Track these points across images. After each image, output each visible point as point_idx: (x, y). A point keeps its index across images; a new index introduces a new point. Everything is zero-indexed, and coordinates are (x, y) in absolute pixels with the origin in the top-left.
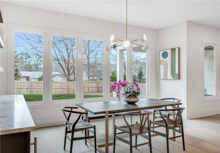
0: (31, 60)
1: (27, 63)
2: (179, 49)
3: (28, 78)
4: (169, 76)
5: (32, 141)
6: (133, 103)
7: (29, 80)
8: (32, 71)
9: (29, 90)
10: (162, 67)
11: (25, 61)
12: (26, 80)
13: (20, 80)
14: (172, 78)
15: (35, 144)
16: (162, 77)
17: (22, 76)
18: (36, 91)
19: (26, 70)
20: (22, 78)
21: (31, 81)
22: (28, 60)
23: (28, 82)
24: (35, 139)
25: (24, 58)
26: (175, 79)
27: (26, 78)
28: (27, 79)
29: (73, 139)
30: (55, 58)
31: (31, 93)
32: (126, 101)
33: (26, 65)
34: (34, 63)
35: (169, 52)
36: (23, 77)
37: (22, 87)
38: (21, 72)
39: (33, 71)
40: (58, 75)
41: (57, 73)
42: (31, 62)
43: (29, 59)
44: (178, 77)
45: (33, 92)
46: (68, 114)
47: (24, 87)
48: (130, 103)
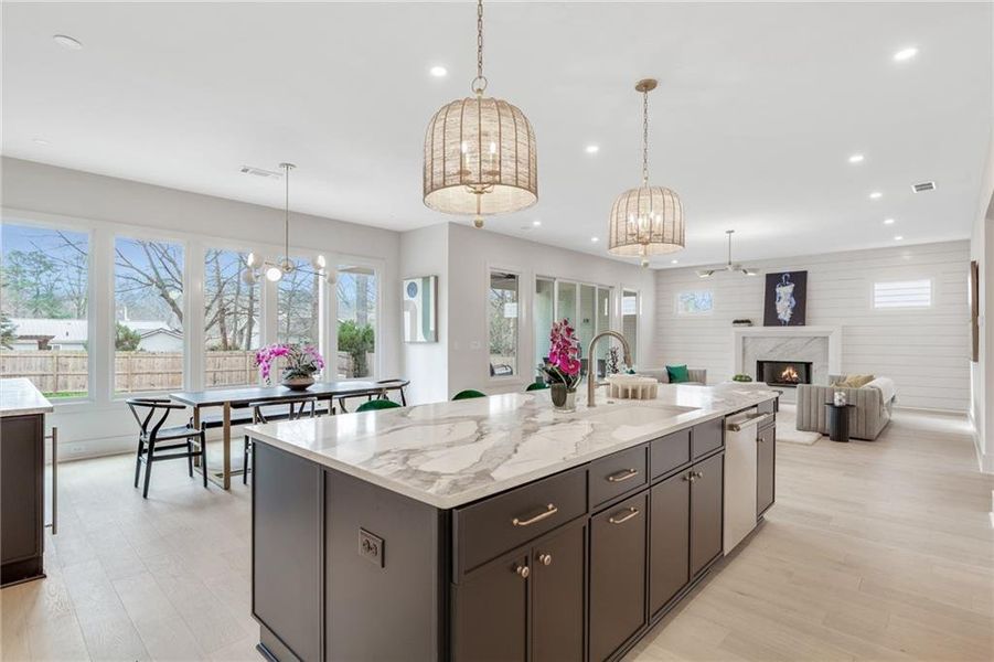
0: (57, 280)
1: (43, 290)
2: (436, 278)
3: (43, 343)
4: (420, 337)
5: (48, 432)
6: (302, 388)
7: (50, 348)
8: (62, 318)
9: (50, 380)
10: (407, 315)
11: (33, 279)
12: (37, 347)
13: (11, 349)
14: (424, 340)
15: (54, 437)
16: (408, 338)
17: (18, 333)
18: (76, 383)
19: (36, 314)
20: (20, 341)
21: (56, 351)
22: (43, 277)
23: (43, 353)
24: (54, 429)
25: (25, 271)
26: (429, 342)
27: (36, 341)
28: (40, 343)
29: (151, 459)
30: (149, 279)
31: (57, 389)
32: (288, 386)
33: (37, 296)
34: (69, 288)
35: (419, 282)
36: (21, 337)
37: (20, 370)
38: (15, 321)
39: (68, 317)
40: (165, 332)
41: (163, 325)
42: (58, 284)
43: (50, 276)
44: (433, 339)
45: (66, 386)
46: (143, 412)
47: (30, 372)
48: (294, 388)
